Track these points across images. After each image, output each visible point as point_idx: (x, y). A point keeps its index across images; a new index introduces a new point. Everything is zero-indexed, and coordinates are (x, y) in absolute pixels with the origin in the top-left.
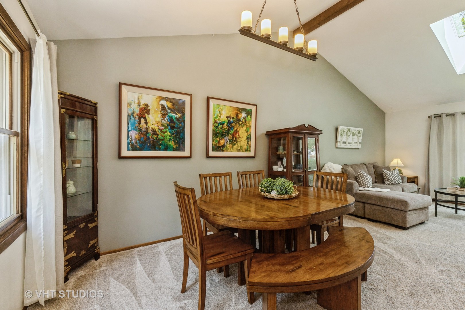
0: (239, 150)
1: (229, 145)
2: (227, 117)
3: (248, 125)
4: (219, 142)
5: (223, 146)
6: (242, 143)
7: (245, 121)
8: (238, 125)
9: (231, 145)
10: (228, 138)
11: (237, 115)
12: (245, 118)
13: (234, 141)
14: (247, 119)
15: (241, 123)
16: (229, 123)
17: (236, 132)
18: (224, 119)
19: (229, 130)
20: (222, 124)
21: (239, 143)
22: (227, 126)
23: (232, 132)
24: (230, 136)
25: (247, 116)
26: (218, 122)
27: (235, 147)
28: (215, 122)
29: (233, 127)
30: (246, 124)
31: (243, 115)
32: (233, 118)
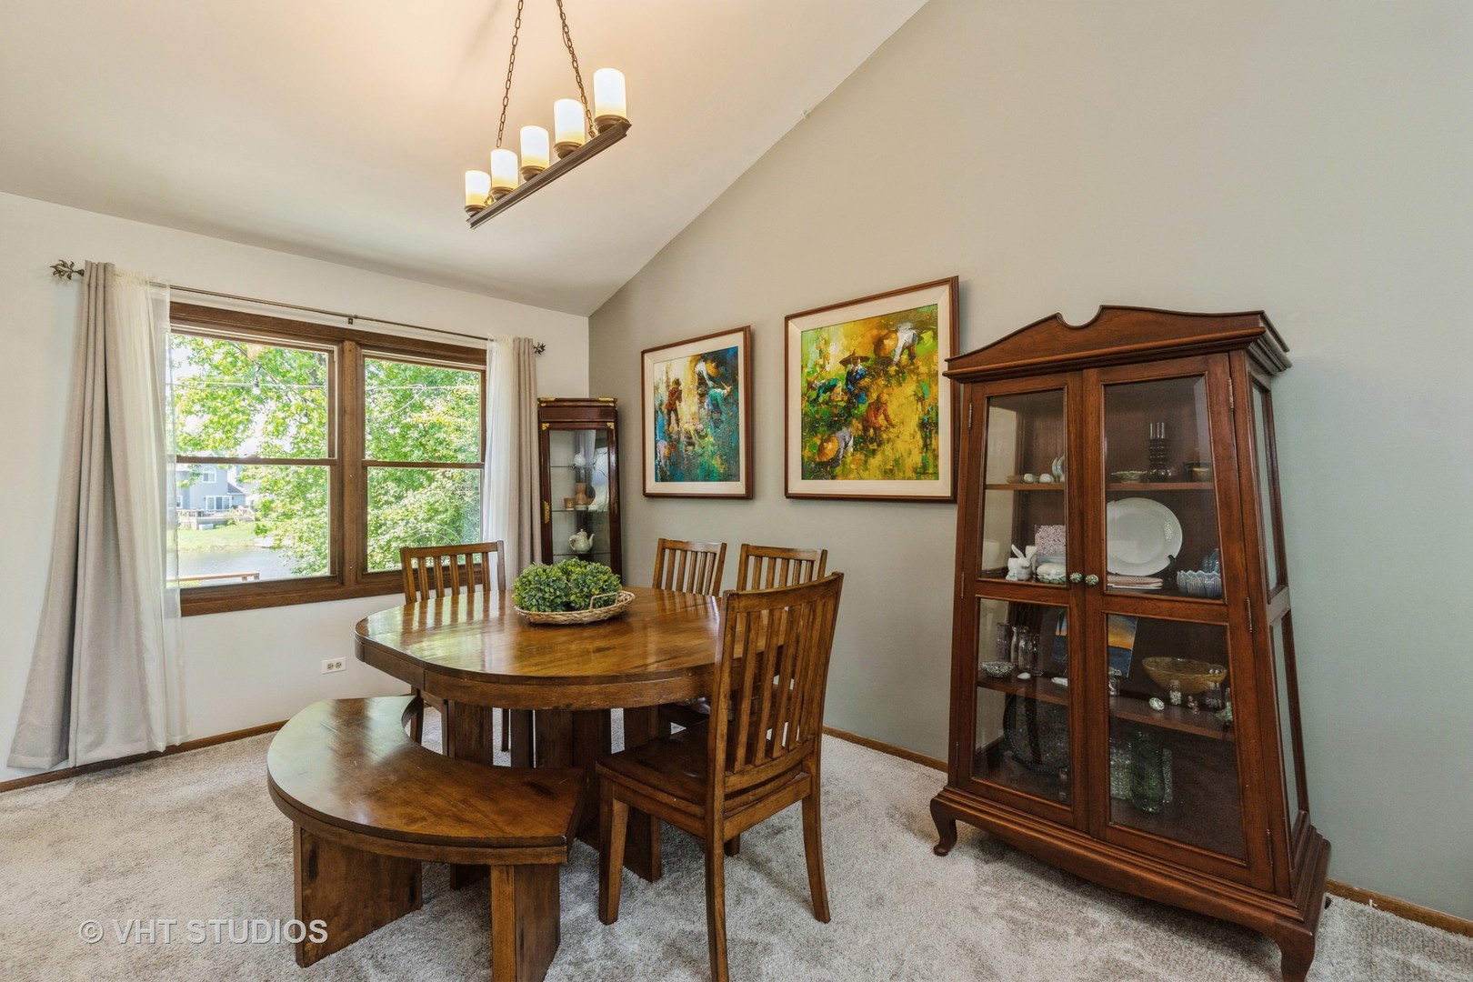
0: (888, 474)
1: (852, 458)
2: (845, 362)
3: (923, 369)
4: (821, 450)
5: (834, 462)
6: (901, 446)
7: (912, 357)
8: (882, 382)
9: (860, 456)
10: (848, 434)
11: (878, 343)
12: (909, 349)
13: (869, 441)
14: (918, 349)
15: (892, 369)
16: (852, 378)
17: (878, 406)
18: (834, 369)
19: (848, 410)
20: (829, 388)
21: (887, 448)
22: (847, 391)
23: (863, 408)
24: (857, 424)
25: (918, 338)
26: (817, 383)
27: (875, 462)
28: (810, 386)
29: (867, 390)
30: (915, 371)
31: (905, 336)
32: (864, 359)
